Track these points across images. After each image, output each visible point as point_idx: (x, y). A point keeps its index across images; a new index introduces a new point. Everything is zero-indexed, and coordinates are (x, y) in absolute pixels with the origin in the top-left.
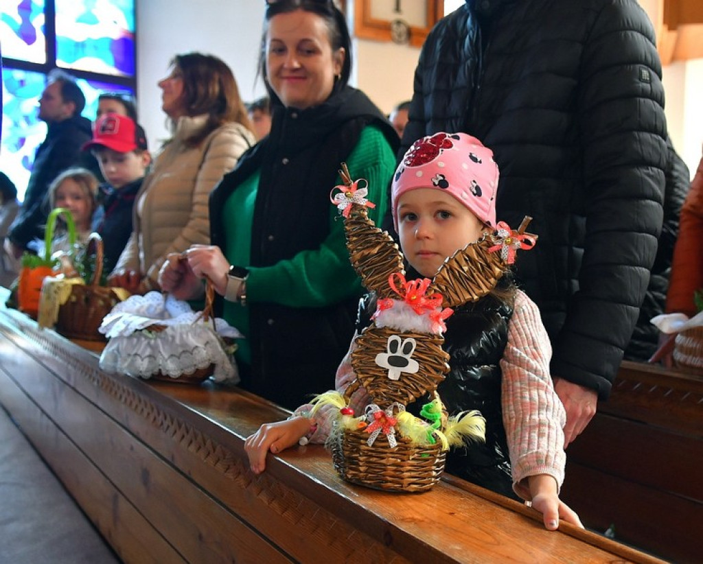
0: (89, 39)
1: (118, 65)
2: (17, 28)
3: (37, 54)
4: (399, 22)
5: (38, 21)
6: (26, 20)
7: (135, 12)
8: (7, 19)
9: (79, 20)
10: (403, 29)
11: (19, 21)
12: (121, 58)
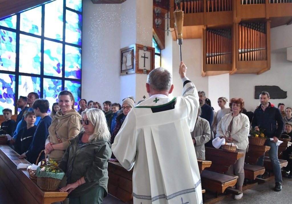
0: (72, 71)
1: (77, 77)
2: (57, 69)
3: (60, 75)
4: (145, 69)
5: (61, 68)
6: (59, 68)
7: (81, 65)
8: (54, 68)
9: (69, 67)
10: (146, 71)
11: (57, 68)
12: (78, 75)
